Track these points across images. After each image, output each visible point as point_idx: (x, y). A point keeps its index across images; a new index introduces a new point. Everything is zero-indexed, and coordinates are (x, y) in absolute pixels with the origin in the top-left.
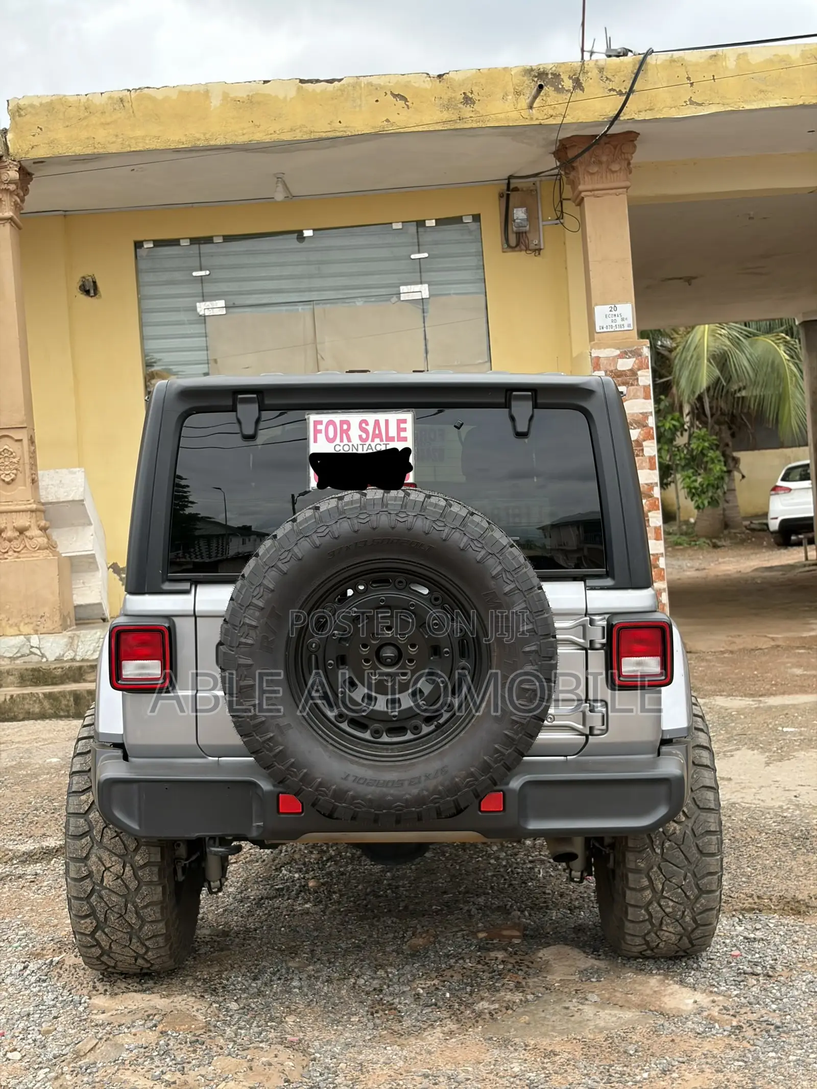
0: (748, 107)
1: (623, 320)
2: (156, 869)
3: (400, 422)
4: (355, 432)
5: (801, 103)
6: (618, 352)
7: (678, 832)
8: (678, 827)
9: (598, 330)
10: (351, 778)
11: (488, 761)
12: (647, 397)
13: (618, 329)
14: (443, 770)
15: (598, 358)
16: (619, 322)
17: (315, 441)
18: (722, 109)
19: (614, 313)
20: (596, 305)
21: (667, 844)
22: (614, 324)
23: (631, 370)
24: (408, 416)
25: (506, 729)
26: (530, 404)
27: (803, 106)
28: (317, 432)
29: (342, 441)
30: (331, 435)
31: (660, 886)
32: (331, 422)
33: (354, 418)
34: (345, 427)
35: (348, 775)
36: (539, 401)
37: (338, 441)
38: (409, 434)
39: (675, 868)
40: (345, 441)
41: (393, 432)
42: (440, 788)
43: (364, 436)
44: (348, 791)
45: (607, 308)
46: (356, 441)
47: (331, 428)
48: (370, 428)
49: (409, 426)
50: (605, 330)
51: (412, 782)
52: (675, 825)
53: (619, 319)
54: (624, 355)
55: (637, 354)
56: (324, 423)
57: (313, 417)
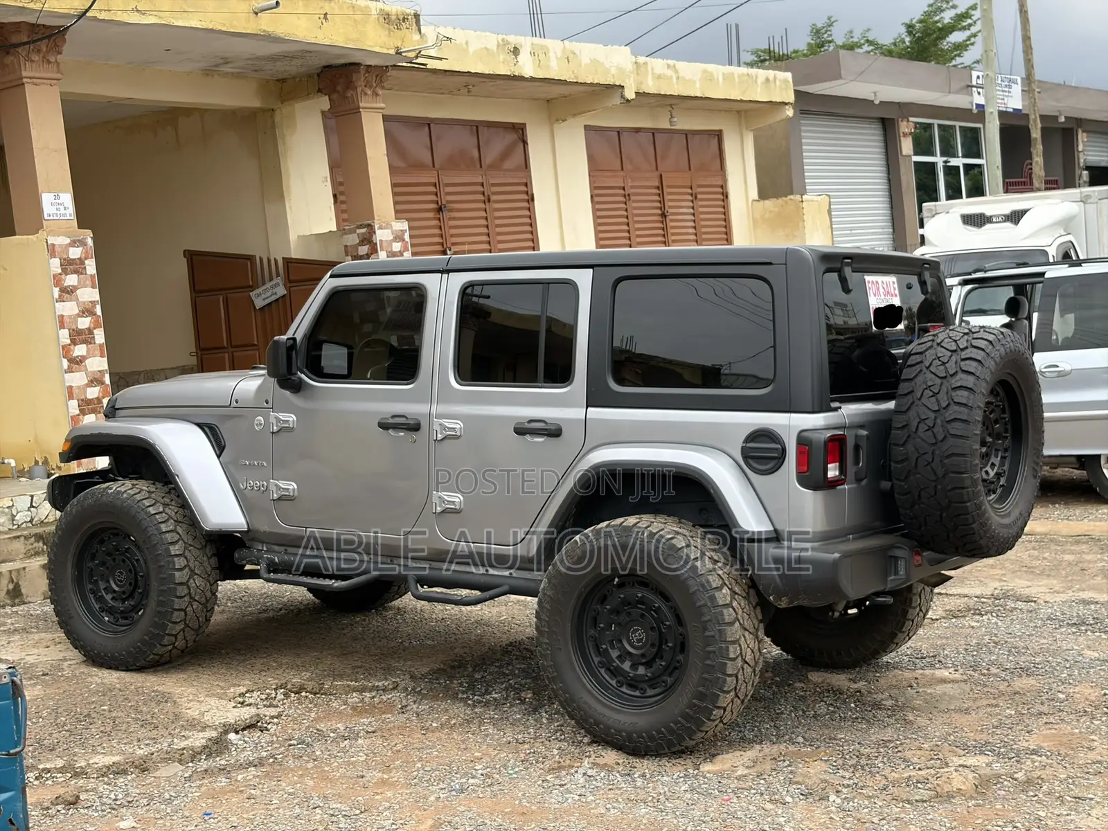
0: (176, 24)
1: (65, 209)
5: (211, 27)
6: (68, 241)
9: (46, 217)
12: (93, 287)
13: (62, 218)
15: (53, 245)
16: (63, 211)
18: (158, 21)
19: (58, 201)
20: (42, 192)
22: (58, 213)
23: (80, 259)
27: (212, 30)
45: (51, 196)
50: (51, 218)
53: (62, 207)
54: (73, 244)
55: (82, 243)
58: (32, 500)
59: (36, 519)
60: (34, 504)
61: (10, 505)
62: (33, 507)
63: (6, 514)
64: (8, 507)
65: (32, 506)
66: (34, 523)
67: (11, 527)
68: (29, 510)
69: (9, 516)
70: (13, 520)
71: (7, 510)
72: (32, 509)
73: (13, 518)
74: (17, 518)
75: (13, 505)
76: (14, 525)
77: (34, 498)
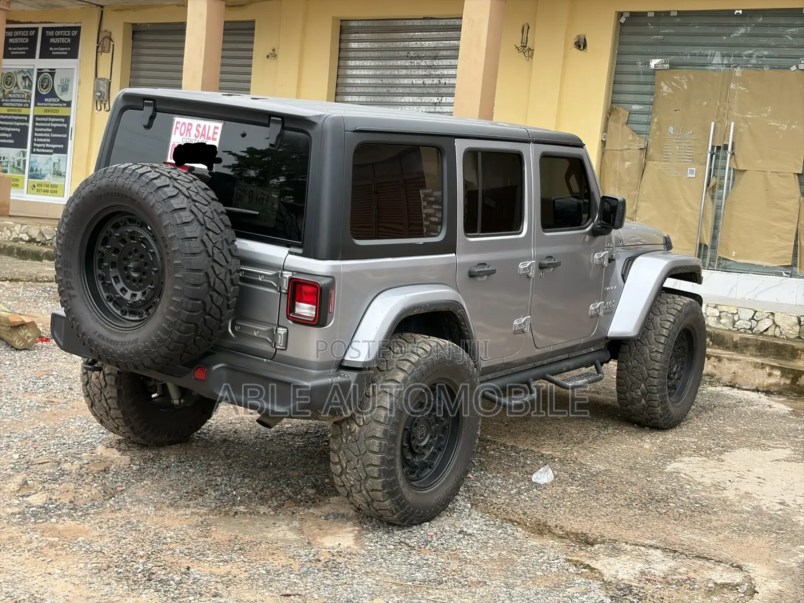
2: (114, 378)
3: (216, 128)
4: (193, 131)
7: (357, 431)
8: (358, 428)
10: (97, 334)
11: (155, 341)
14: (136, 341)
17: (175, 134)
21: (349, 438)
24: (220, 125)
25: (164, 323)
26: (280, 126)
28: (177, 128)
29: (186, 136)
30: (182, 132)
31: (345, 465)
32: (184, 123)
33: (195, 122)
34: (190, 127)
35: (96, 332)
36: (285, 125)
37: (184, 136)
38: (218, 137)
39: (352, 455)
40: (188, 137)
41: (211, 135)
42: (133, 351)
43: (197, 135)
44: (94, 341)
46: (193, 137)
47: (183, 126)
48: (201, 130)
49: (219, 131)
51: (123, 344)
52: (356, 426)
56: (181, 123)
57: (177, 119)
58: (755, 314)
59: (755, 329)
60: (755, 318)
61: (735, 312)
62: (754, 320)
63: (729, 318)
64: (732, 314)
65: (753, 318)
66: (753, 331)
67: (731, 328)
68: (750, 320)
69: (731, 320)
70: (734, 324)
71: (730, 315)
72: (753, 321)
73: (734, 322)
74: (737, 323)
75: (737, 313)
76: (734, 327)
77: (757, 314)
